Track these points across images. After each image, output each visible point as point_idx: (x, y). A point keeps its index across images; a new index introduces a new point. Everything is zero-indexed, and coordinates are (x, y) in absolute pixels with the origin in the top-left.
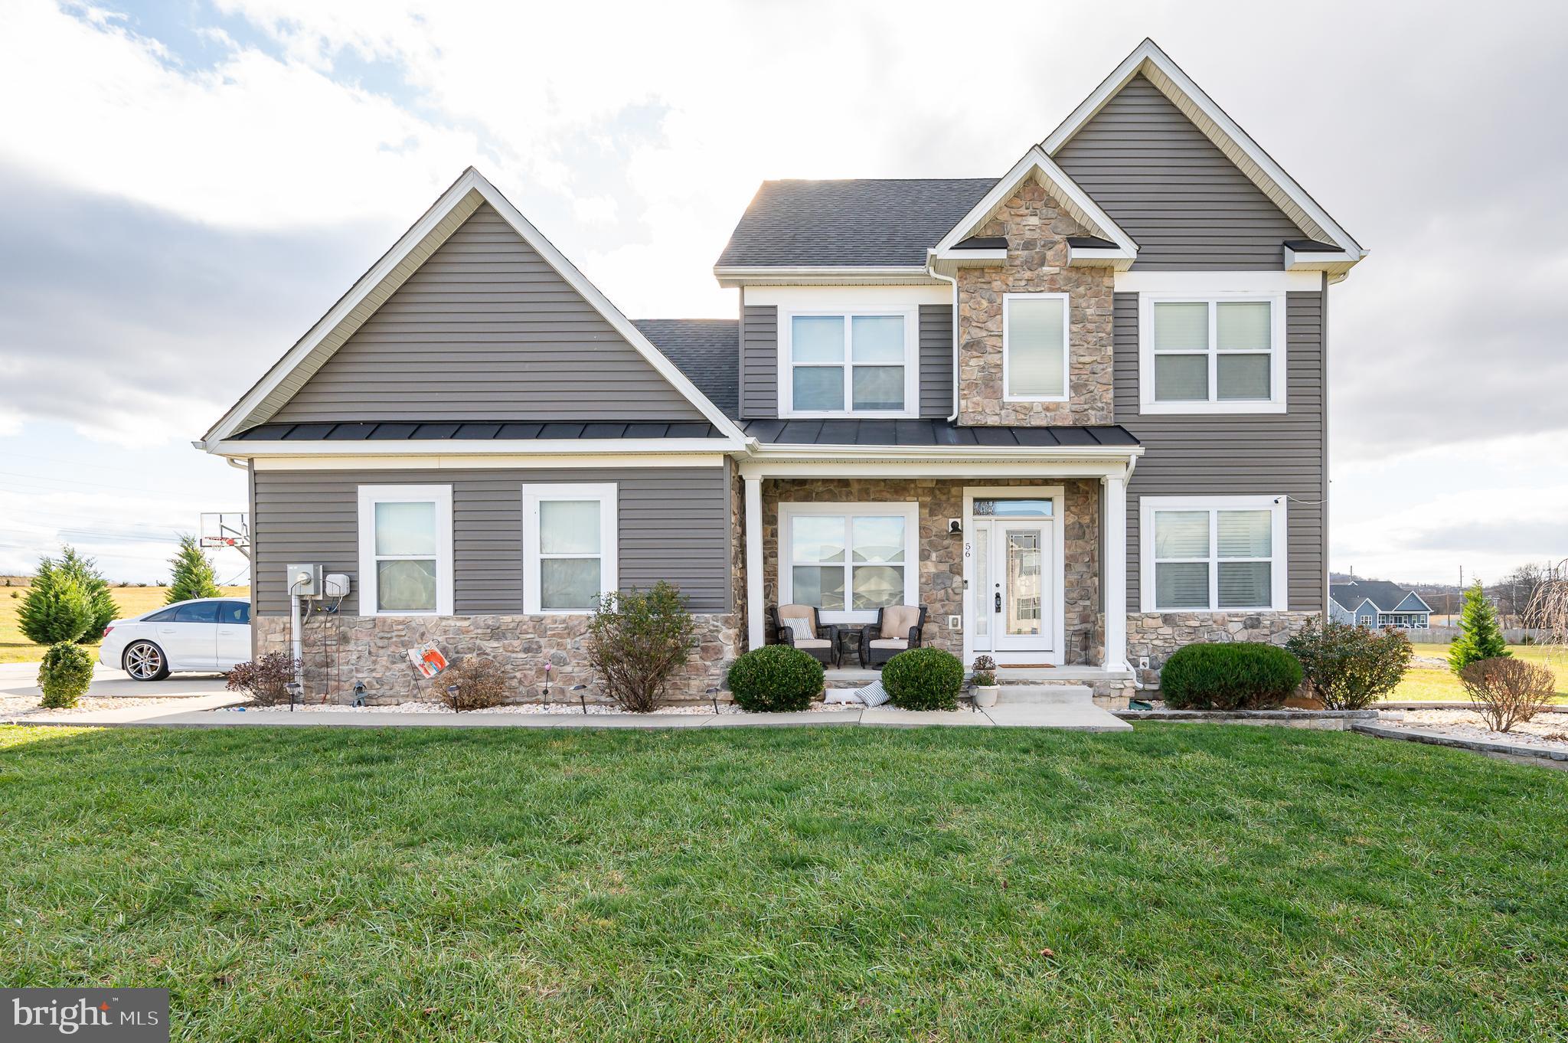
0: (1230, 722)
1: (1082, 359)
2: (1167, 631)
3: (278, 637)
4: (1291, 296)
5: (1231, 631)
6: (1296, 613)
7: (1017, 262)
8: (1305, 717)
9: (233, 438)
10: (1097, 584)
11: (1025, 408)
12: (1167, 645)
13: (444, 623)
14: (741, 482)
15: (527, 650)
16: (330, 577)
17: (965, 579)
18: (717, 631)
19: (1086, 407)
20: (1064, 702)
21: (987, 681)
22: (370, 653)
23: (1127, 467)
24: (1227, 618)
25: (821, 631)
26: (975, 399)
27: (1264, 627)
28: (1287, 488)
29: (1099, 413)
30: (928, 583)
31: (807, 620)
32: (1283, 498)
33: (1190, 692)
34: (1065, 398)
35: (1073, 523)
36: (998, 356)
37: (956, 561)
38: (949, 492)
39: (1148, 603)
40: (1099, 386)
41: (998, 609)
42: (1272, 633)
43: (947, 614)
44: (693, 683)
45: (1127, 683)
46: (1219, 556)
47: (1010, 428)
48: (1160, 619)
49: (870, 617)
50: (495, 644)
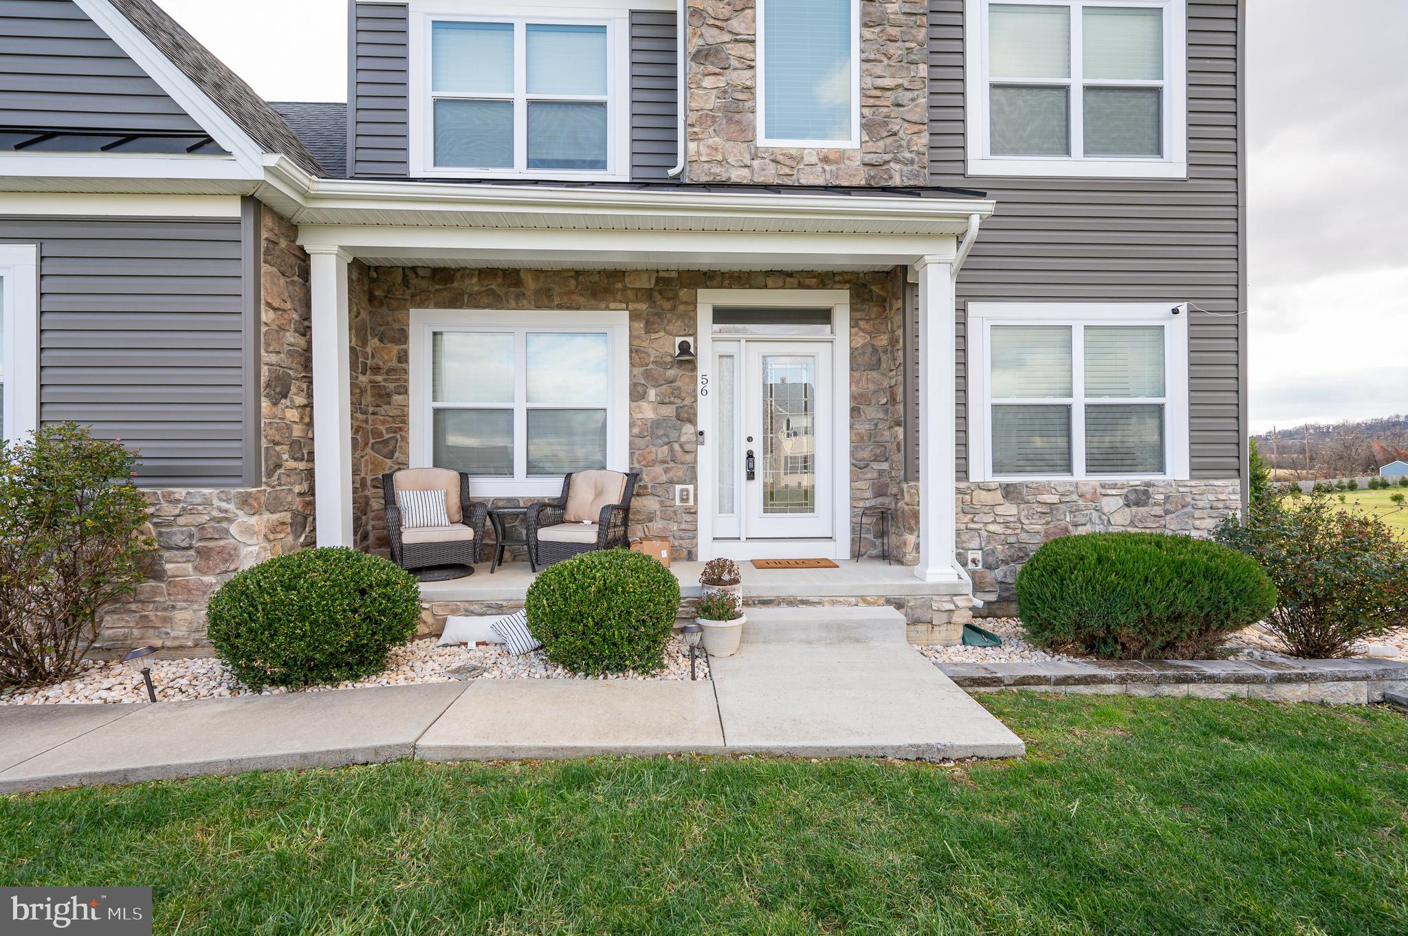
0: (1167, 690)
1: (880, 83)
2: (1009, 509)
4: (1193, 3)
5: (1106, 510)
6: (1203, 483)
8: (1300, 679)
10: (901, 436)
11: (791, 157)
12: (1009, 531)
14: (303, 261)
17: (700, 429)
18: (227, 519)
19: (887, 157)
20: (857, 640)
21: (721, 610)
23: (959, 243)
24: (1099, 490)
25: (468, 511)
26: (710, 141)
27: (1156, 504)
28: (1189, 291)
29: (905, 168)
30: (642, 435)
31: (441, 494)
32: (1183, 307)
34: (853, 143)
35: (863, 346)
36: (748, 73)
37: (686, 402)
38: (676, 297)
39: (981, 465)
40: (906, 125)
42: (1167, 512)
43: (672, 482)
44: (178, 615)
45: (961, 602)
46: (1086, 396)
47: (766, 187)
48: (999, 492)
49: (549, 488)
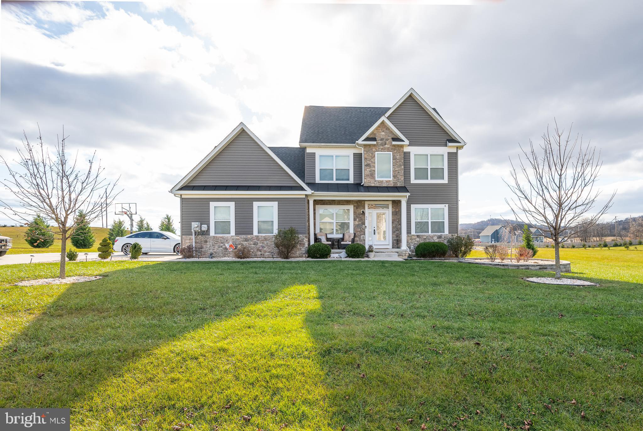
0: (430, 260)
1: (396, 169)
2: (418, 239)
3: (188, 241)
4: (449, 153)
5: (434, 239)
6: (450, 234)
7: (379, 144)
8: (447, 259)
9: (178, 190)
10: (400, 227)
11: (381, 182)
12: (418, 243)
13: (233, 237)
14: (308, 201)
15: (254, 244)
16: (202, 225)
17: (366, 226)
18: (303, 239)
19: (397, 181)
20: (391, 257)
21: (371, 251)
22: (213, 245)
23: (406, 198)
24: (433, 236)
25: (328, 239)
26: (368, 179)
27: (442, 238)
28: (448, 202)
29: (400, 183)
30: (356, 227)
31: (324, 237)
32: (447, 205)
33: (421, 254)
34: (391, 179)
35: (394, 211)
36: (374, 168)
37: (363, 221)
38: (361, 203)
39: (413, 232)
40: (400, 176)
41: (374, 234)
42: (444, 240)
43: (361, 235)
44: (297, 253)
45: (407, 252)
46: (431, 220)
47: (377, 187)
48: (416, 236)
49: (340, 236)
50: (246, 243)
